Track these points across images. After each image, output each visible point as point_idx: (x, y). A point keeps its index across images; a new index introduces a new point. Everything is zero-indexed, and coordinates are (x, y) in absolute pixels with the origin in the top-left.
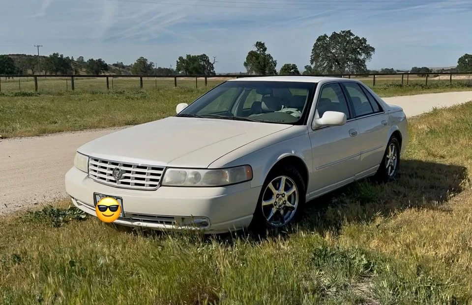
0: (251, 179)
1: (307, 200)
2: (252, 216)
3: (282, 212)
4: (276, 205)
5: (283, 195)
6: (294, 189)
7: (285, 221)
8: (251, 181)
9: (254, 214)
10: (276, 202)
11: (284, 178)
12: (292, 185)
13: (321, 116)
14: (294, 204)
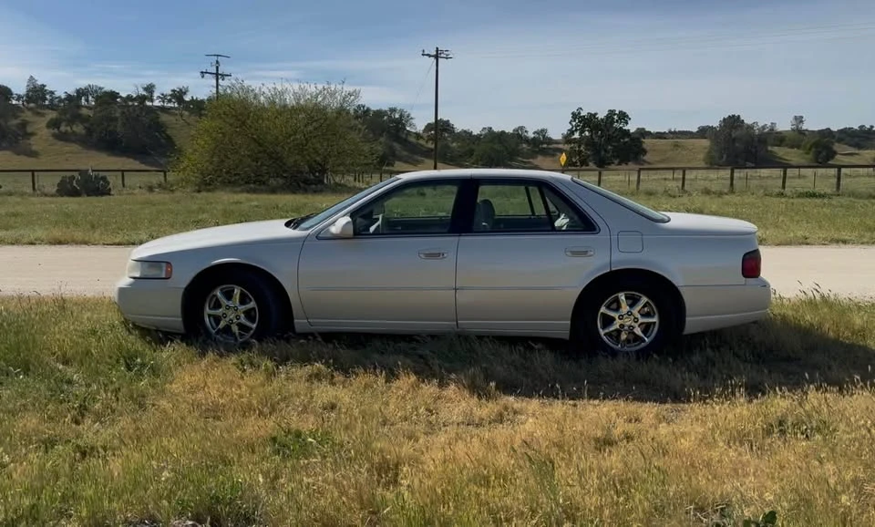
3: (235, 328)
4: (224, 317)
5: (235, 308)
6: (253, 305)
8: (168, 280)
10: (225, 314)
11: (237, 288)
12: (251, 300)
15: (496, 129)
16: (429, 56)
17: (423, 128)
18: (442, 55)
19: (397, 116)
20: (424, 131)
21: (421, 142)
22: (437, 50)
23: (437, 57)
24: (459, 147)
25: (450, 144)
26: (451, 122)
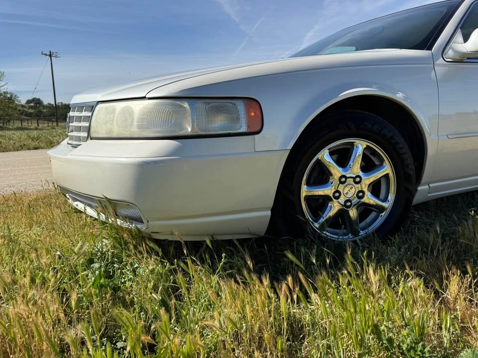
0: (258, 132)
1: (418, 199)
2: (269, 213)
3: (353, 213)
4: (337, 198)
5: (357, 180)
6: (387, 169)
7: (362, 233)
8: (257, 136)
9: (271, 210)
10: (337, 191)
11: (361, 146)
12: (382, 161)
13: (466, 38)
14: (385, 200)
15: (64, 103)
16: (46, 55)
17: (25, 102)
18: (53, 55)
19: (9, 96)
20: (26, 103)
21: (25, 109)
22: (50, 52)
23: (50, 56)
24: (47, 111)
25: (42, 110)
26: (41, 99)
